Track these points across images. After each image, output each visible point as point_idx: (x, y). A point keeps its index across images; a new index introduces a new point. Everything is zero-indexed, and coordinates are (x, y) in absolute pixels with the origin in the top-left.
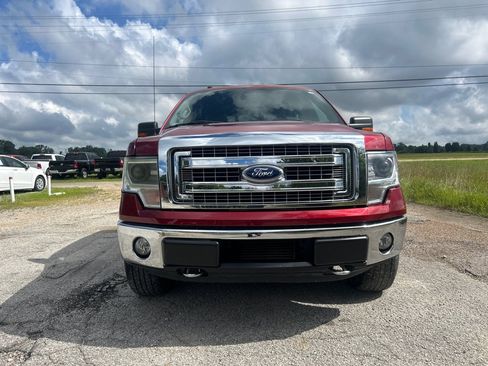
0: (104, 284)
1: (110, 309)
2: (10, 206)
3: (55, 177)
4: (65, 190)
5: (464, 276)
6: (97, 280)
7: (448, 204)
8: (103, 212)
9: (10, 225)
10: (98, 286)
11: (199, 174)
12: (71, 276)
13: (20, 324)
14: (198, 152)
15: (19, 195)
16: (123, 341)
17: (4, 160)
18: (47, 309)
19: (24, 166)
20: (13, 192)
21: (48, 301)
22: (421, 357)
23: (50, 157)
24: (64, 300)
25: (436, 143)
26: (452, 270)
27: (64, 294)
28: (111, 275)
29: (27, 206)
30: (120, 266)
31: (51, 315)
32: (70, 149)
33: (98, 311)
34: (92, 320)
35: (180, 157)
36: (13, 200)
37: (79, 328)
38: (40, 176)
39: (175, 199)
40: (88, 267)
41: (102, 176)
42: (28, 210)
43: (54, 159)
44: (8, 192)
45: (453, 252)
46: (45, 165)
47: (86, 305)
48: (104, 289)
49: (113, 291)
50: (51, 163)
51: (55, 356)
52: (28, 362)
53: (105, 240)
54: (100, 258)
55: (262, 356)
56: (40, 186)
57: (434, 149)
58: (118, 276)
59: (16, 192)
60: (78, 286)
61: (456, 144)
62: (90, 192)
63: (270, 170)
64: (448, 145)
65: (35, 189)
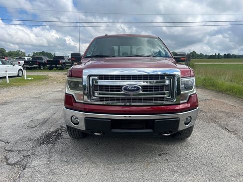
0: (56, 131)
1: (60, 145)
2: (6, 85)
3: (27, 69)
4: (33, 76)
5: (224, 131)
6: (53, 129)
7: (221, 89)
8: (53, 90)
9: (8, 96)
10: (53, 132)
11: (102, 88)
12: (40, 126)
13: (19, 151)
14: (101, 77)
15: (10, 79)
16: (66, 161)
17: (2, 61)
18: (31, 144)
19: (12, 64)
20: (7, 77)
21: (30, 140)
22: (200, 173)
23: (25, 59)
24: (38, 139)
25: (219, 54)
26: (219, 128)
27: (38, 136)
28: (59, 127)
29: (15, 86)
30: (63, 122)
31: (33, 147)
32: (34, 53)
33: (54, 145)
34: (52, 150)
35: (93, 79)
36: (8, 82)
37: (46, 154)
38: (20, 70)
39: (91, 99)
40: (48, 122)
41: (51, 69)
42: (15, 88)
43: (27, 60)
44: (5, 77)
45: (220, 118)
46: (22, 62)
47: (49, 142)
48: (56, 134)
49: (61, 135)
50: (25, 62)
51: (37, 168)
52: (25, 171)
53: (55, 107)
54: (53, 117)
55: (129, 171)
56: (20, 75)
57: (218, 57)
58: (62, 127)
59: (9, 77)
60: (44, 132)
61: (229, 55)
62: (45, 78)
63: (135, 87)
64: (225, 55)
65: (18, 76)
